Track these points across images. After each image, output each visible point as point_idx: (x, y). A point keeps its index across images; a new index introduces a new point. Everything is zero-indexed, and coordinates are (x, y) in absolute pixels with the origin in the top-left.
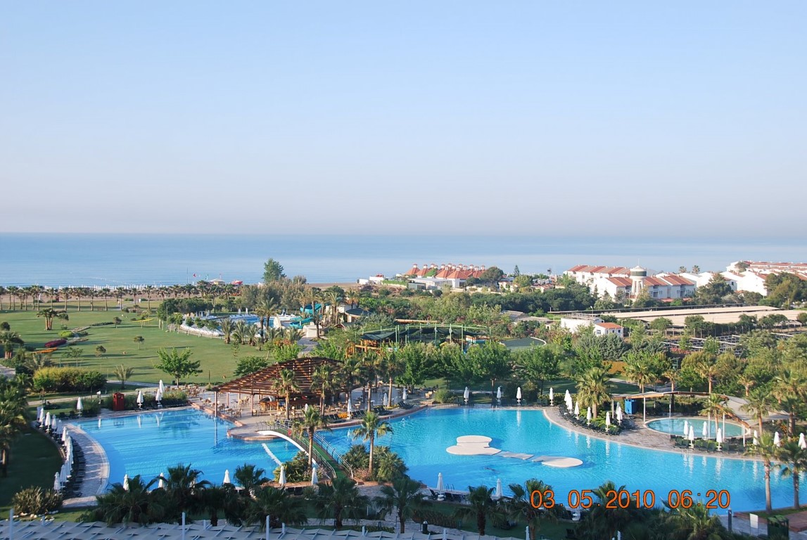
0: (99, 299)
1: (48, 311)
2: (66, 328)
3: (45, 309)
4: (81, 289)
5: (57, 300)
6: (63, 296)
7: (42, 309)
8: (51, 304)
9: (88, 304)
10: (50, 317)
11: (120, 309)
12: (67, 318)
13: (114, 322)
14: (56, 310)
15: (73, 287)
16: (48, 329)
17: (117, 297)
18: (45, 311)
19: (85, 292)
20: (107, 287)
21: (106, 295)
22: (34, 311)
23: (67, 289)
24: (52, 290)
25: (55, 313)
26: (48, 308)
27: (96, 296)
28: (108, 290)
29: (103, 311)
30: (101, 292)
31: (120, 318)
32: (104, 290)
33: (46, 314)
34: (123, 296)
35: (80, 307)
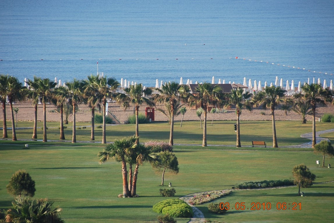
0: (256, 115)
1: (128, 145)
2: (171, 193)
3: (122, 139)
4: (209, 87)
5: (150, 118)
6: (165, 106)
7: (112, 140)
8: (133, 128)
9: (229, 130)
10: (133, 161)
11: (311, 146)
12: (174, 166)
13: (296, 178)
14: (147, 143)
15: (188, 83)
16: (129, 194)
17: (304, 112)
18: (121, 146)
19: (221, 96)
20: (278, 83)
21: (275, 106)
22: (93, 144)
23: (175, 87)
24: (138, 89)
25: (145, 152)
26: (127, 139)
27: (249, 107)
28: (280, 92)
29: (266, 149)
30: (260, 96)
31: (312, 169)
32: (269, 90)
33: (122, 155)
34: (320, 110)
35: (208, 137)
